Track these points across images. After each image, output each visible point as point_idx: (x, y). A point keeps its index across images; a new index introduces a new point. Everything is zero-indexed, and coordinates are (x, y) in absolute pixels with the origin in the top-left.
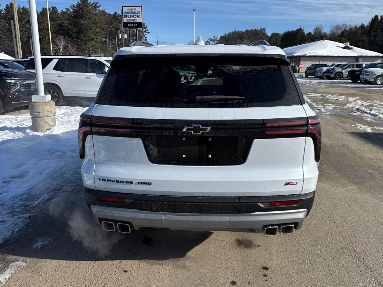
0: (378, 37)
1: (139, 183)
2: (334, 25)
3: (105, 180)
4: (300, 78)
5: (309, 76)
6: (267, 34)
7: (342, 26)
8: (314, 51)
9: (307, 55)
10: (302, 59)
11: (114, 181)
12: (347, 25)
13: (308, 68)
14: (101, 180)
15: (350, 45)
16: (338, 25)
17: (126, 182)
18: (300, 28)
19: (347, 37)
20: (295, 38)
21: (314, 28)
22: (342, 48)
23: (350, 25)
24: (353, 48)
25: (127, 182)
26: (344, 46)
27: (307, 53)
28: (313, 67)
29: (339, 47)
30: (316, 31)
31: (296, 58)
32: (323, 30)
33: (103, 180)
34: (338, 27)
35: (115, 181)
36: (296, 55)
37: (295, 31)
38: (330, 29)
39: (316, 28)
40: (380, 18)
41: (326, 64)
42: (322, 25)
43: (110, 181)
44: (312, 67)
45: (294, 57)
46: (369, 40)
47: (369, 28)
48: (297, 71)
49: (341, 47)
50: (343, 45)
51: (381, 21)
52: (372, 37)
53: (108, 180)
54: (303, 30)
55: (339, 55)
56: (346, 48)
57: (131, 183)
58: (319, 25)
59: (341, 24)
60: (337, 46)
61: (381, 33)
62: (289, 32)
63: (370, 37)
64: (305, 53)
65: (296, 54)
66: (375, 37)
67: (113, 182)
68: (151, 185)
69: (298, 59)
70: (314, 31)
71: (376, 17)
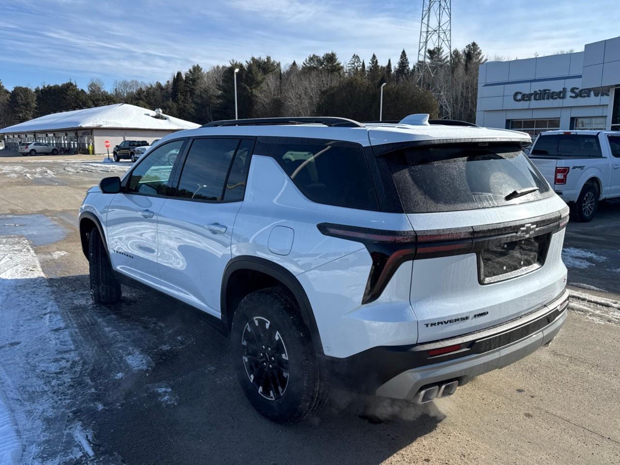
0: (187, 103)
1: (475, 316)
2: (118, 81)
3: (435, 324)
4: (108, 163)
5: (121, 160)
6: (5, 88)
7: (131, 82)
8: (113, 121)
9: (102, 127)
10: (94, 132)
11: (446, 321)
12: (138, 83)
13: (117, 146)
14: (429, 326)
15: (163, 113)
16: (125, 82)
17: (461, 318)
18: (70, 82)
19: (146, 101)
20: (65, 99)
21: (89, 83)
22: (152, 116)
23: (142, 82)
24: (168, 118)
25: (463, 319)
26: (156, 114)
27: (102, 123)
28: (127, 146)
29: (148, 115)
30: (92, 89)
31: (83, 131)
32: (103, 87)
33: (432, 325)
34: (125, 84)
35: (448, 321)
36: (84, 126)
37: (62, 87)
38: (114, 86)
39: (91, 83)
40: (184, 77)
41: (146, 142)
42: (100, 80)
43: (442, 323)
44: (124, 146)
45: (81, 129)
46: (177, 106)
47: (172, 89)
48: (91, 152)
49: (150, 115)
50: (153, 113)
51: (187, 81)
52: (180, 102)
53: (438, 323)
54: (76, 86)
55: (152, 128)
56: (157, 117)
57: (467, 318)
58: (95, 79)
59: (129, 80)
60: (145, 114)
61: (191, 97)
62: (49, 88)
63: (178, 103)
64: (99, 124)
65: (84, 124)
66: (185, 103)
67: (445, 323)
68: (488, 315)
69: (89, 131)
70: (89, 89)
71: (179, 74)
